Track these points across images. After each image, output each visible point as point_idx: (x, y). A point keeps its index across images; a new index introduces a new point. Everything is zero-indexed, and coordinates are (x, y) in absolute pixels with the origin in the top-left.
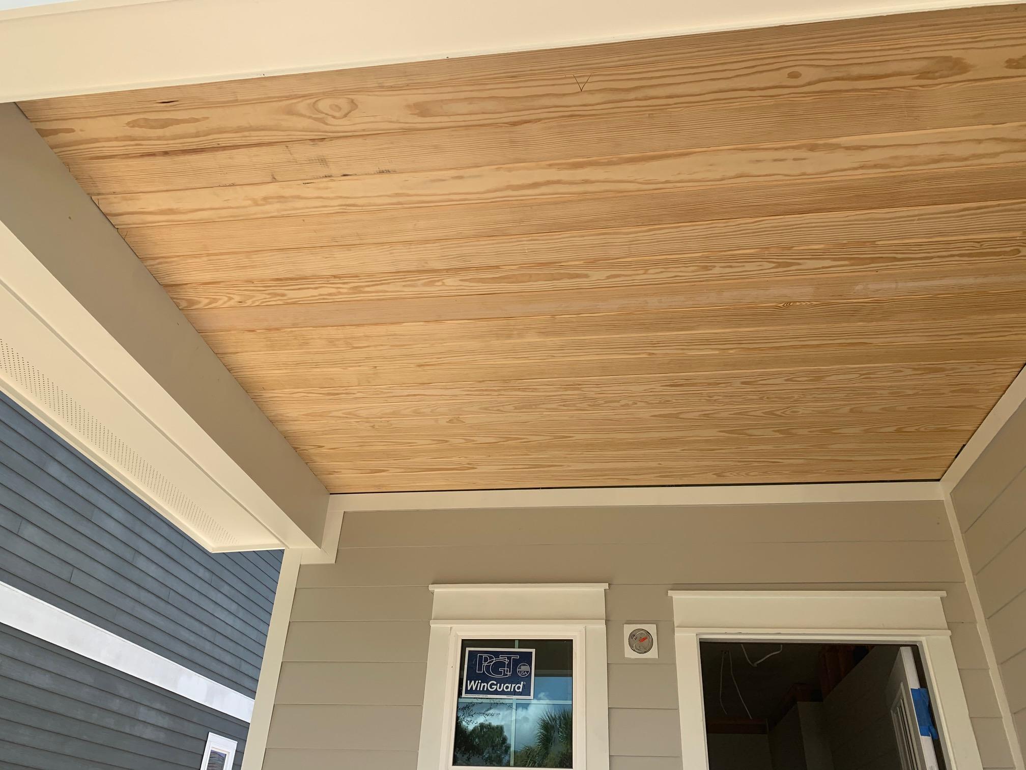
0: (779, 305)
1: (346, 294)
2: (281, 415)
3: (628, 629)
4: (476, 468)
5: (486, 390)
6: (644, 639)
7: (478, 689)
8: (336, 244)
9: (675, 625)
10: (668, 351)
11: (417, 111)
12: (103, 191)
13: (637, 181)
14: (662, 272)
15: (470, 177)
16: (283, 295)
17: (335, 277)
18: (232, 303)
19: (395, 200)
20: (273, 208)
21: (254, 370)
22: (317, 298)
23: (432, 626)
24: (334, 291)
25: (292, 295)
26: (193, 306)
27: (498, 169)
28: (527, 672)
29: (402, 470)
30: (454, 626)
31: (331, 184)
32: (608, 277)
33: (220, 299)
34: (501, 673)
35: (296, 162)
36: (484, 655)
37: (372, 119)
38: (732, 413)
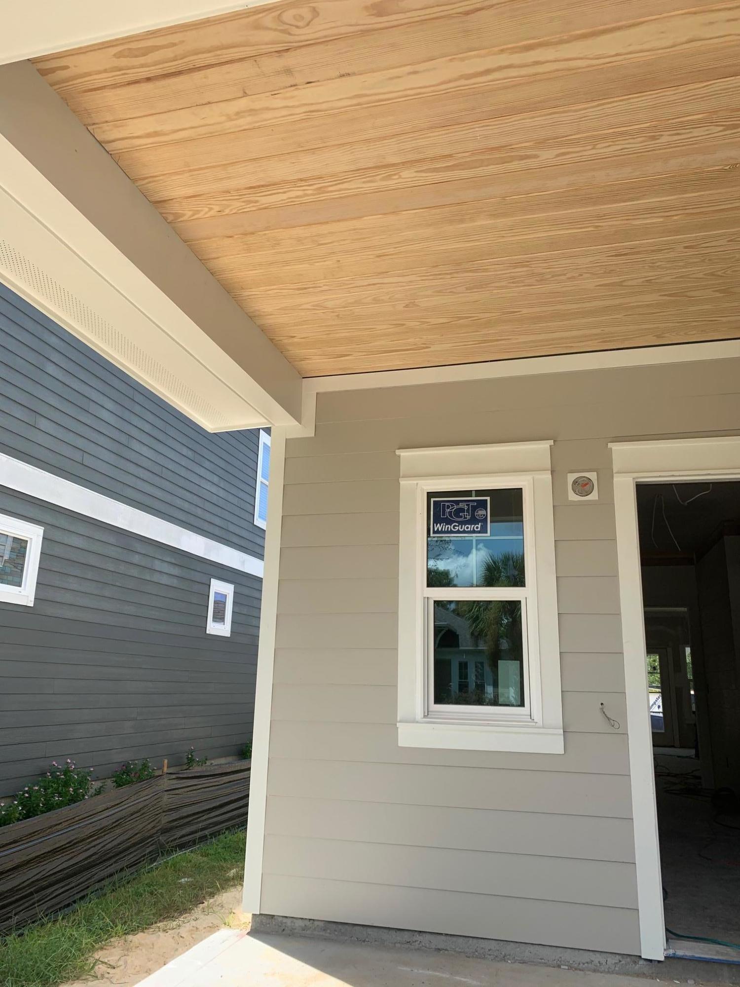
0: (726, 168)
1: (312, 195)
2: (258, 311)
3: (571, 477)
4: (430, 347)
5: (440, 274)
6: (586, 484)
7: (443, 530)
8: (300, 149)
9: (614, 472)
10: (615, 223)
11: (375, 12)
12: (97, 121)
13: (588, 57)
14: (609, 146)
15: (424, 71)
16: (256, 202)
17: (301, 180)
18: (212, 213)
19: (354, 101)
20: (243, 122)
21: (233, 272)
22: (286, 201)
23: (402, 483)
24: (300, 193)
25: (265, 200)
26: (179, 218)
27: (451, 60)
28: (484, 515)
29: (365, 354)
30: (419, 482)
31: (296, 93)
32: (558, 156)
33: (202, 210)
34: (461, 517)
35: (264, 75)
36: (447, 504)
37: (333, 25)
38: (674, 277)
